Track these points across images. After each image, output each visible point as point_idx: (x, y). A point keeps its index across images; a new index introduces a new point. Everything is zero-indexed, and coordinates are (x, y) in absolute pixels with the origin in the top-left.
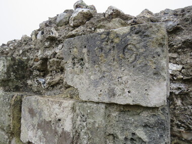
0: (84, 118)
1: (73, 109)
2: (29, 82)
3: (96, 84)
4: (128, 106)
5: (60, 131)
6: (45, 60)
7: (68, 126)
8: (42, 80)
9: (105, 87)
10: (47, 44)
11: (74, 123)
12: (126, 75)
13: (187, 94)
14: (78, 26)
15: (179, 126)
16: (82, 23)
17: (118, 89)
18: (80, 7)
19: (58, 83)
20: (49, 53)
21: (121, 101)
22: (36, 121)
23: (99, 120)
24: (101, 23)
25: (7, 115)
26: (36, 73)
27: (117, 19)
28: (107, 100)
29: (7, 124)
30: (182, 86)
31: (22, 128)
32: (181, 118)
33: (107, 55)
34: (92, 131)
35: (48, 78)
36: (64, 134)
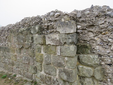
0: (61, 37)
1: (59, 35)
2: (43, 32)
3: (63, 30)
4: (68, 33)
5: (56, 40)
6: (48, 26)
7: (58, 39)
8: (48, 31)
9: (64, 31)
10: (48, 22)
11: (59, 38)
12: (68, 29)
13: (82, 32)
14: (57, 17)
15: (81, 40)
16: (58, 17)
17: (67, 31)
18: (57, 12)
19: (52, 32)
20: (49, 24)
21: (67, 33)
22: (50, 39)
23: (64, 36)
24: (63, 17)
25: (41, 40)
26: (45, 29)
27: (66, 16)
28: (65, 33)
29: (41, 42)
30: (81, 31)
31: (46, 42)
32: (81, 38)
33: (65, 25)
34: (63, 38)
35: (50, 31)
36: (57, 40)
